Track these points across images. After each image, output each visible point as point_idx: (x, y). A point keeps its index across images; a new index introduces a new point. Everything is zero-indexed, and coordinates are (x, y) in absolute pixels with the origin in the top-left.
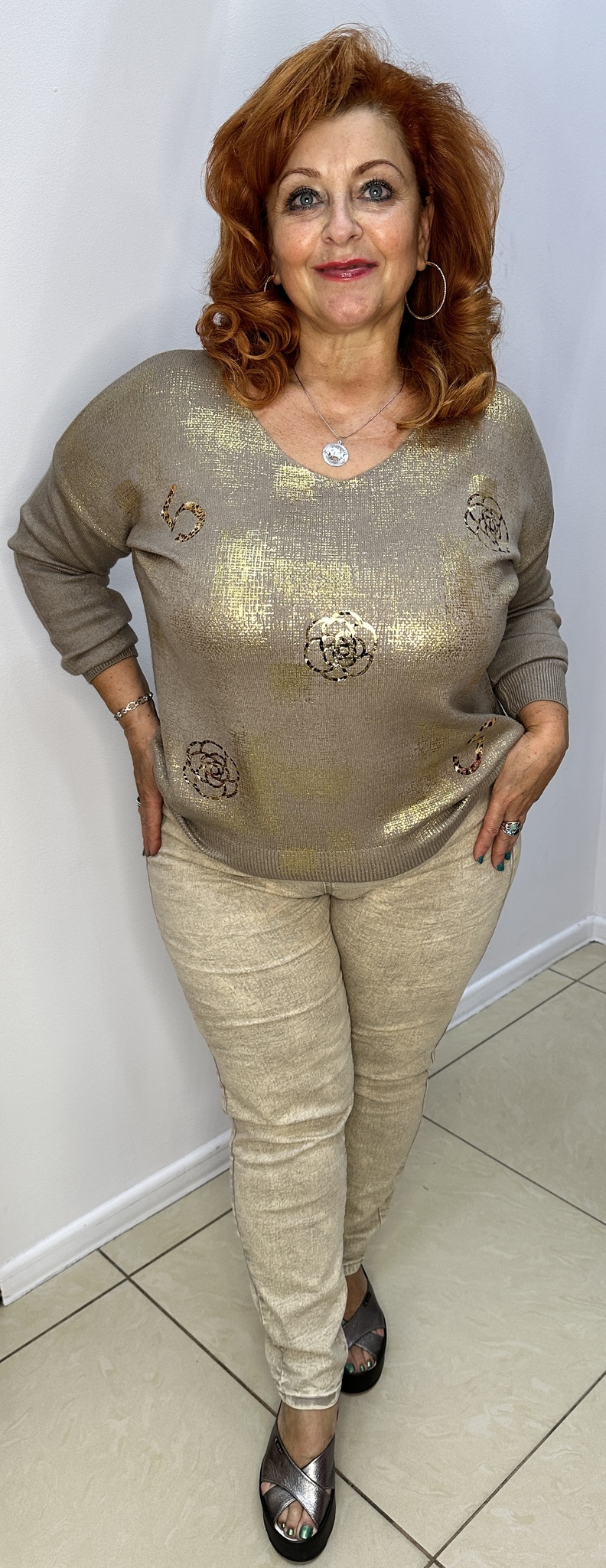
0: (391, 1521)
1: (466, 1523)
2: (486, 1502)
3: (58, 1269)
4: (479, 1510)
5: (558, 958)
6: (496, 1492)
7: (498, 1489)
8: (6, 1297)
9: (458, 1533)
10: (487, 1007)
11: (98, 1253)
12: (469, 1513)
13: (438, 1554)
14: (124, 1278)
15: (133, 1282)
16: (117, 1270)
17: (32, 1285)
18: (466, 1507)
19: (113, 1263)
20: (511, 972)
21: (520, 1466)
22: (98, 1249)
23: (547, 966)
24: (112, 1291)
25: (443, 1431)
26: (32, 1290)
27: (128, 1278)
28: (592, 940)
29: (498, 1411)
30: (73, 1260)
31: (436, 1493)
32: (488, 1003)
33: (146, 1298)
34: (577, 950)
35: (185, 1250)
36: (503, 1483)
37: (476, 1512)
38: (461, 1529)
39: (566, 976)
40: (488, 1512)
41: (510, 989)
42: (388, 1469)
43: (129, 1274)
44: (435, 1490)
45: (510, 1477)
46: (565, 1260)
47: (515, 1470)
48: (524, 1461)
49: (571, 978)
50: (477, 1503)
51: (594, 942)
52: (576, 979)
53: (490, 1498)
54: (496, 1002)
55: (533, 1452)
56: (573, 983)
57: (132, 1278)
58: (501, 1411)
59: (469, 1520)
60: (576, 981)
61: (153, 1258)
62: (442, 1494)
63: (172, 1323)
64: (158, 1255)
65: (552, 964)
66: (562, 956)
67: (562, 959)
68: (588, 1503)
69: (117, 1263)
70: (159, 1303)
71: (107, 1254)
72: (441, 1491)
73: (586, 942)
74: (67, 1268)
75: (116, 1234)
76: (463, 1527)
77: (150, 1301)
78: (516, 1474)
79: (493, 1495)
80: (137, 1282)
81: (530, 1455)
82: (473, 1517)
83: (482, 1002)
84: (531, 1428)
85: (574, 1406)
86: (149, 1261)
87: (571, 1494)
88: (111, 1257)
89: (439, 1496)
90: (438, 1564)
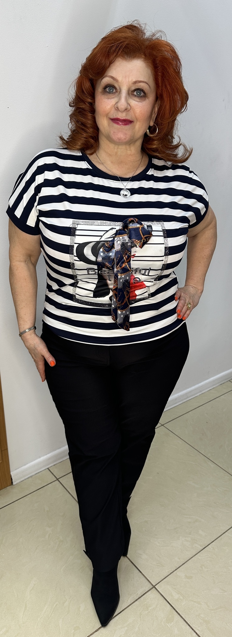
0: (141, 572)
2: (176, 570)
3: (33, 474)
4: (173, 572)
6: (180, 567)
7: (181, 566)
8: (14, 482)
9: (164, 579)
10: (202, 394)
11: (47, 470)
13: (156, 585)
14: (56, 479)
15: (59, 481)
16: (54, 477)
17: (23, 479)
19: (53, 474)
20: (214, 381)
21: (190, 559)
22: (48, 468)
23: (229, 380)
24: (52, 483)
27: (58, 479)
30: (39, 471)
31: (158, 565)
33: (63, 487)
36: (183, 564)
38: (166, 577)
40: (176, 573)
41: (213, 387)
43: (58, 478)
44: (158, 564)
45: (186, 563)
47: (188, 560)
48: (192, 558)
50: (172, 570)
54: (206, 392)
57: (59, 480)
58: (186, 540)
59: (169, 575)
61: (67, 473)
62: (160, 565)
68: (213, 574)
70: (68, 489)
71: (51, 470)
74: (36, 474)
77: (64, 489)
78: (188, 562)
79: (179, 568)
80: (61, 481)
81: (194, 556)
83: (201, 391)
84: (196, 547)
85: (213, 541)
86: (65, 474)
87: (207, 571)
88: (52, 471)
89: (159, 566)
90: (155, 588)
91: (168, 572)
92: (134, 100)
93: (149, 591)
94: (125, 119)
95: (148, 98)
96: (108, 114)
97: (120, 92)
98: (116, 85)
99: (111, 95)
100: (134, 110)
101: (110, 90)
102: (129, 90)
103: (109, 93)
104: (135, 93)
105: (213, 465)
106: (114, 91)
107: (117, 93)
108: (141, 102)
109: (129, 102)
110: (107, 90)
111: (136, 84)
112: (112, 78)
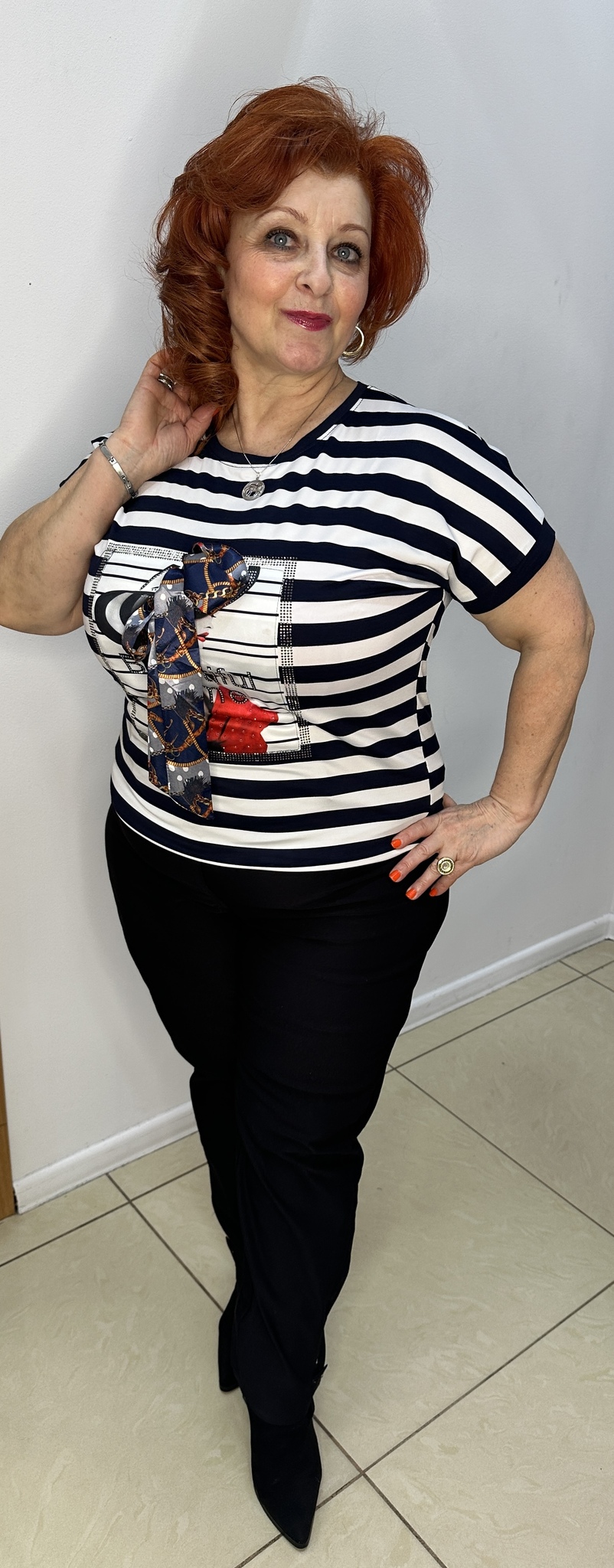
0: (331, 1436)
1: (398, 1447)
2: (417, 1431)
3: (71, 1186)
4: (410, 1437)
5: (570, 952)
6: (428, 1424)
8: (21, 1207)
9: (388, 1453)
10: (493, 992)
11: (105, 1177)
12: (401, 1438)
13: (368, 1469)
14: (126, 1201)
15: (134, 1206)
16: (121, 1194)
17: (43, 1199)
18: (400, 1433)
19: (118, 1187)
20: (522, 961)
22: (107, 1174)
23: (558, 958)
24: (116, 1211)
25: (389, 1367)
26: (44, 1203)
27: (130, 1202)
28: (607, 938)
29: (442, 1355)
30: (83, 1181)
31: (374, 1418)
32: (496, 987)
33: (143, 1222)
34: (591, 946)
36: (436, 1417)
38: (391, 1451)
39: (576, 970)
40: (418, 1440)
41: (520, 976)
43: (131, 1198)
45: (442, 1413)
47: (449, 1408)
48: (458, 1401)
49: (579, 972)
50: (408, 1431)
51: (609, 939)
52: (585, 973)
53: (422, 1428)
54: (503, 988)
55: (467, 1394)
56: (581, 977)
57: (134, 1202)
58: (445, 1356)
59: (400, 1445)
60: (584, 975)
61: (154, 1187)
63: (163, 1245)
64: (158, 1185)
65: (563, 957)
66: (574, 951)
67: (575, 953)
68: (509, 1443)
69: (122, 1188)
70: (155, 1227)
71: (113, 1178)
72: (380, 1417)
73: (602, 938)
74: (77, 1187)
75: (124, 1162)
76: (393, 1450)
77: (147, 1225)
78: (448, 1411)
79: (425, 1426)
80: (137, 1207)
81: (464, 1396)
82: (403, 1442)
84: (469, 1373)
86: (149, 1189)
87: (495, 1434)
88: (116, 1181)
89: (376, 1421)
90: (366, 1477)
91: (398, 1436)
93: (350, 1483)
95: (362, 268)
96: (278, 297)
97: (307, 246)
106: (289, 244)
107: (299, 250)
108: (351, 276)
110: (272, 240)
111: (346, 233)
112: (291, 211)
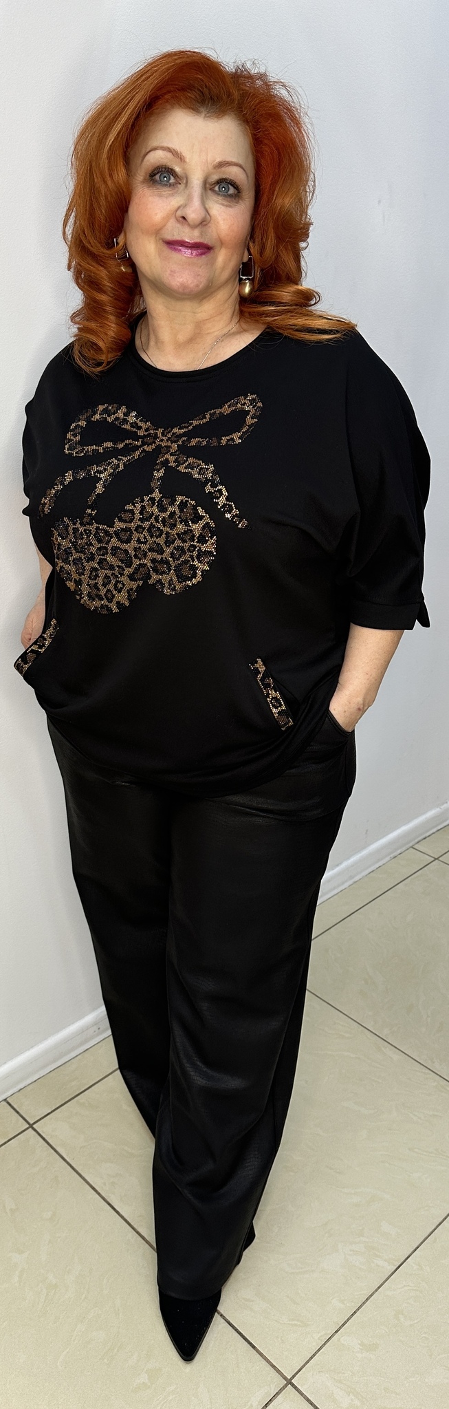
0: (254, 1347)
1: (319, 1350)
2: (337, 1332)
4: (330, 1338)
6: (346, 1323)
7: (348, 1320)
9: (311, 1358)
11: (4, 1103)
12: (321, 1340)
13: (294, 1376)
14: (28, 1126)
15: (35, 1130)
18: (320, 1335)
19: (18, 1112)
21: (367, 1300)
22: (5, 1100)
25: (302, 1268)
27: (31, 1126)
29: (351, 1251)
31: (293, 1322)
33: (46, 1145)
35: (81, 1101)
36: (353, 1315)
37: (328, 1340)
38: (314, 1355)
40: (339, 1340)
41: (377, 865)
42: (253, 1301)
43: (31, 1122)
44: (293, 1320)
45: (358, 1309)
46: (415, 1115)
47: (364, 1303)
48: (371, 1295)
50: (330, 1330)
53: (340, 1328)
55: (379, 1288)
57: (34, 1126)
58: (353, 1251)
59: (321, 1348)
61: (54, 1108)
62: (298, 1323)
63: (69, 1167)
64: (57, 1106)
68: (425, 1333)
69: (22, 1113)
70: (58, 1149)
71: (12, 1104)
72: (298, 1320)
75: (21, 1086)
76: (316, 1353)
77: (50, 1148)
78: (364, 1307)
79: (343, 1325)
81: (376, 1290)
82: (324, 1344)
84: (379, 1266)
85: (417, 1248)
86: (50, 1111)
87: (411, 1325)
88: (15, 1106)
89: (295, 1325)
90: (293, 1385)
91: (319, 1339)
92: (217, 202)
93: (278, 1394)
94: (200, 243)
95: (242, 200)
96: (161, 229)
97: (187, 182)
98: (177, 169)
99: (167, 189)
100: (218, 222)
101: (162, 179)
102: (205, 182)
103: (161, 183)
104: (217, 188)
105: (396, 1056)
106: (170, 182)
107: (179, 185)
108: (230, 206)
109: (207, 206)
110: (157, 177)
111: (223, 169)
112: (169, 150)
